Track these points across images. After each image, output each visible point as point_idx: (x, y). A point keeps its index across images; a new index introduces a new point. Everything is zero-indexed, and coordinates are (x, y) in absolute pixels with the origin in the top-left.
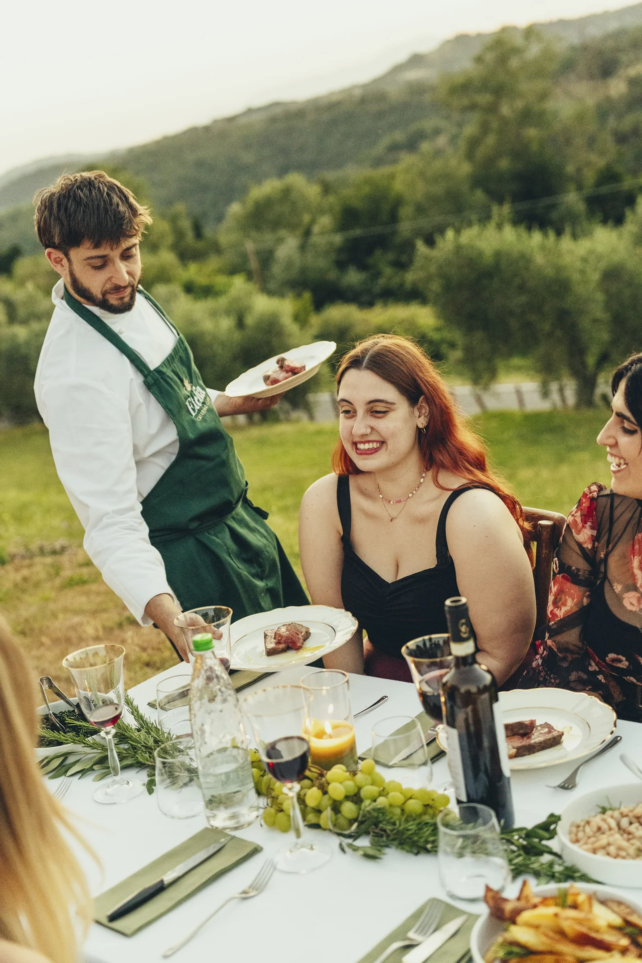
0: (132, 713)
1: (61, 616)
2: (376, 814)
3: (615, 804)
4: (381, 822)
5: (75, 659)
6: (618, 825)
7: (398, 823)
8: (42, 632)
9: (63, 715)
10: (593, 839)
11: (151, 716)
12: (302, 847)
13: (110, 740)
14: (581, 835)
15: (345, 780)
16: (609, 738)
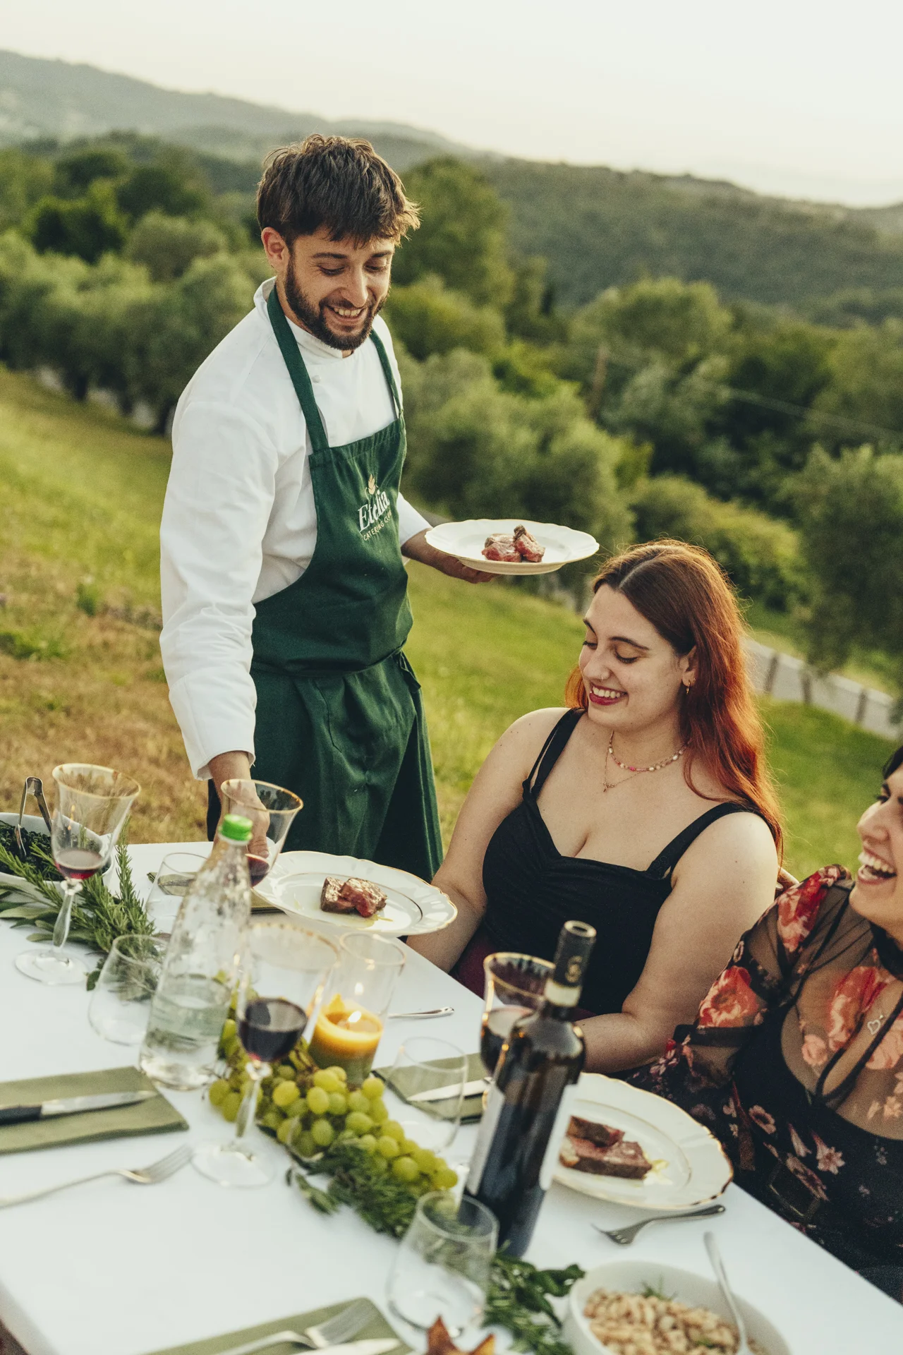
0: (121, 876)
1: (125, 712)
2: (351, 1154)
3: (667, 1293)
4: (354, 1167)
5: (72, 772)
6: (657, 1321)
7: (374, 1179)
8: (91, 720)
9: (34, 837)
10: (612, 1324)
11: (142, 890)
12: (239, 1150)
13: (69, 896)
14: (602, 1310)
15: (336, 1091)
16: (708, 1203)
